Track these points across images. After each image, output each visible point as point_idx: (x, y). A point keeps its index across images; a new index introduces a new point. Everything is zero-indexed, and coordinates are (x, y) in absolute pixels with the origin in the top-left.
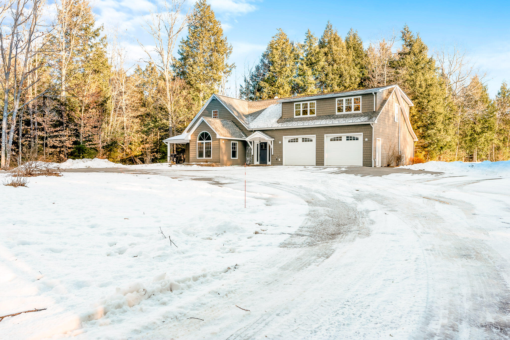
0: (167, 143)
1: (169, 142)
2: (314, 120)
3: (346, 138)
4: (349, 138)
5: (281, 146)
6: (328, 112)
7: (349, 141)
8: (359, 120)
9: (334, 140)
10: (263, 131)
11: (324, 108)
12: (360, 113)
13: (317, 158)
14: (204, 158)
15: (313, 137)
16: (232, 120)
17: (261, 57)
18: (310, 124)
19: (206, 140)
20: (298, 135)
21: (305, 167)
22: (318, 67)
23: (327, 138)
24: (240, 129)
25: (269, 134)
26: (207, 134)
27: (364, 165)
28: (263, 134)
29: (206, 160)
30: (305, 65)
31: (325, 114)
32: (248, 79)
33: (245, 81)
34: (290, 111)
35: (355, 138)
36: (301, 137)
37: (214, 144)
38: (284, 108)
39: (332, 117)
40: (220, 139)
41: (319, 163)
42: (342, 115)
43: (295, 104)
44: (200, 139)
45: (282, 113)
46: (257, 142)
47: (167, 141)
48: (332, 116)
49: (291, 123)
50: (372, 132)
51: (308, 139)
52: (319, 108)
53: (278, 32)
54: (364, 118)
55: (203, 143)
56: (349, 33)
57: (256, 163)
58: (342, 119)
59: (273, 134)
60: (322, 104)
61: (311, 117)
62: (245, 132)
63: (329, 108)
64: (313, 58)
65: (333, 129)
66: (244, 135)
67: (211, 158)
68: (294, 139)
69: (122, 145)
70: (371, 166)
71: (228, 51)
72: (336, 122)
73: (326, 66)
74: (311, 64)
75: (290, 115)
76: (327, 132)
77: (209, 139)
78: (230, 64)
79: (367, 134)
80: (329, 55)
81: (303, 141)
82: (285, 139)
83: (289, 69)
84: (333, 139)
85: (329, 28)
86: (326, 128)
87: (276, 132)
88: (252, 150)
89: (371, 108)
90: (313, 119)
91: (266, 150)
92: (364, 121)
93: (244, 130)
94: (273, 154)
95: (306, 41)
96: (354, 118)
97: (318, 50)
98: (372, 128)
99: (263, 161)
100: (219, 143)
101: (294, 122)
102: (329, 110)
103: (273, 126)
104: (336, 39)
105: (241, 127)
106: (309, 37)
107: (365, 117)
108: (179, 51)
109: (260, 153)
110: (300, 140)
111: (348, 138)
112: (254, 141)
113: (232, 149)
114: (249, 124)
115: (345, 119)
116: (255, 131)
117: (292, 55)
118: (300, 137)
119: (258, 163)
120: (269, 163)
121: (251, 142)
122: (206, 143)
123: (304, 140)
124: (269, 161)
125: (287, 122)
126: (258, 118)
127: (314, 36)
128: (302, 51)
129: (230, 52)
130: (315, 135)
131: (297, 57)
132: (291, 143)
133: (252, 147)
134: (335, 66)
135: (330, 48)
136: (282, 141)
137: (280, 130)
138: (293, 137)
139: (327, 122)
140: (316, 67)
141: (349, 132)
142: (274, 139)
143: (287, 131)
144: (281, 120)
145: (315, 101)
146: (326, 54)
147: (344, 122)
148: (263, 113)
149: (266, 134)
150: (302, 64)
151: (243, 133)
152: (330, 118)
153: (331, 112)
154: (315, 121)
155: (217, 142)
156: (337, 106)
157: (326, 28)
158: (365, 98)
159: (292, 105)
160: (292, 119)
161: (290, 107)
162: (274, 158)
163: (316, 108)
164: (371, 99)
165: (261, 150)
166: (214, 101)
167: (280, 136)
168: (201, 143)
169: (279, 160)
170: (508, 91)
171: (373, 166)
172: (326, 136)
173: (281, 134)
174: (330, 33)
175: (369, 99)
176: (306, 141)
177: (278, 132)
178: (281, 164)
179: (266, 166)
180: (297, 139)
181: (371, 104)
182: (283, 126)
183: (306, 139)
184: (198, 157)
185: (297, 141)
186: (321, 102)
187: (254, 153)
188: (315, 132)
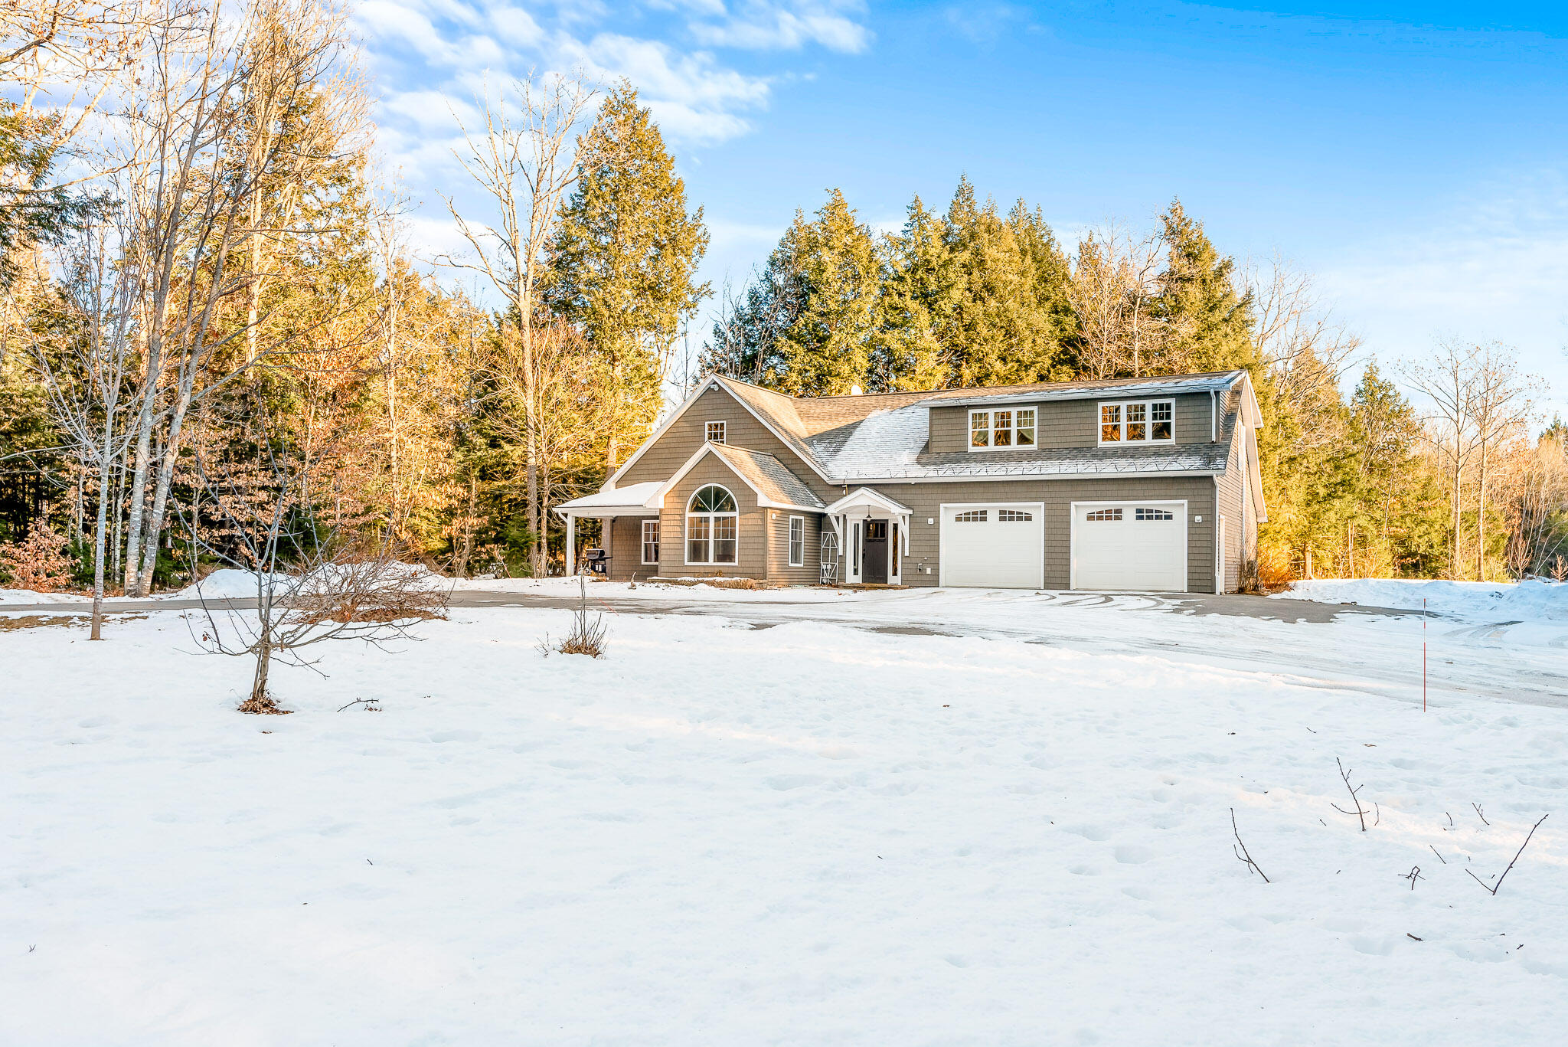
0: (566, 515)
1: (572, 513)
2: (1031, 460)
3: (1134, 514)
4: (1145, 514)
5: (933, 532)
6: (1073, 439)
7: (1145, 522)
8: (1175, 466)
9: (1100, 518)
10: (877, 487)
11: (1062, 428)
12: (1173, 446)
13: (1049, 568)
14: (711, 562)
15: (1037, 510)
16: (774, 451)
18: (1025, 471)
19: (718, 510)
20: (988, 500)
23: (1079, 511)
24: (799, 479)
25: (893, 496)
26: (720, 493)
27: (1192, 588)
28: (878, 494)
29: (717, 570)
30: (908, 296)
31: (1067, 446)
34: (954, 432)
35: (1163, 514)
36: (996, 507)
37: (745, 522)
38: (935, 422)
39: (1089, 455)
40: (766, 508)
41: (1053, 580)
42: (1117, 448)
43: (971, 412)
44: (699, 508)
45: (931, 436)
46: (856, 519)
47: (565, 511)
48: (1086, 451)
49: (963, 466)
50: (1215, 499)
51: (1018, 513)
52: (1047, 428)
53: (830, 199)
54: (1188, 461)
55: (707, 520)
56: (1014, 213)
57: (851, 578)
58: (1123, 461)
59: (908, 497)
60: (1054, 416)
61: (1025, 452)
62: (815, 488)
63: (1076, 427)
65: (1099, 488)
66: (816, 499)
67: (736, 564)
68: (974, 513)
69: (387, 520)
70: (1213, 593)
72: (1108, 469)
74: (926, 298)
75: (954, 444)
76: (1078, 494)
77: (728, 507)
78: (696, 285)
79: (1198, 505)
80: (976, 272)
81: (1002, 519)
82: (948, 512)
84: (1096, 515)
85: (964, 194)
86: (1076, 484)
87: (919, 491)
88: (840, 541)
89: (1203, 434)
90: (1030, 457)
91: (886, 541)
92: (1192, 468)
93: (811, 483)
94: (907, 554)
95: (908, 229)
96: (1160, 460)
97: (945, 256)
98: (1213, 486)
99: (875, 573)
100: (764, 520)
101: (973, 465)
102: (1078, 433)
103: (909, 475)
104: (993, 227)
106: (918, 218)
107: (1193, 458)
109: (864, 550)
110: (993, 516)
111: (1142, 515)
112: (845, 516)
113: (792, 538)
114: (826, 463)
115: (1131, 460)
116: (856, 486)
118: (993, 509)
119: (858, 579)
120: (892, 580)
121: (837, 519)
122: (717, 519)
123: (1006, 516)
124: (895, 574)
125: (949, 462)
126: (847, 447)
127: (933, 216)
128: (898, 257)
129: (702, 251)
130: (1042, 504)
132: (963, 523)
133: (839, 530)
135: (978, 253)
136: (937, 518)
137: (932, 487)
138: (970, 508)
139: (1081, 468)
140: (941, 303)
141: (1146, 498)
142: (911, 512)
143: (954, 490)
144: (927, 457)
145: (1035, 409)
147: (1133, 468)
149: (889, 496)
151: (813, 492)
152: (1084, 457)
153: (1084, 439)
154: (1039, 463)
155: (757, 516)
156: (1100, 424)
157: (957, 195)
158: (1185, 403)
159: (963, 415)
160: (961, 454)
161: (955, 421)
162: (910, 566)
163: (1035, 427)
164: (1202, 408)
165: (866, 541)
166: (711, 396)
167: (932, 503)
168: (701, 520)
169: (929, 571)
170: (1380, 387)
171: (1218, 593)
172: (1076, 506)
173: (934, 497)
174: (966, 209)
175: (1197, 409)
176: (1011, 519)
177: (924, 491)
178: (933, 584)
179: (883, 588)
180: (985, 512)
181: (1202, 421)
182: (941, 474)
183: (1011, 513)
184: (690, 561)
185: (985, 519)
186: (1054, 411)
187: (845, 551)
188: (1042, 495)
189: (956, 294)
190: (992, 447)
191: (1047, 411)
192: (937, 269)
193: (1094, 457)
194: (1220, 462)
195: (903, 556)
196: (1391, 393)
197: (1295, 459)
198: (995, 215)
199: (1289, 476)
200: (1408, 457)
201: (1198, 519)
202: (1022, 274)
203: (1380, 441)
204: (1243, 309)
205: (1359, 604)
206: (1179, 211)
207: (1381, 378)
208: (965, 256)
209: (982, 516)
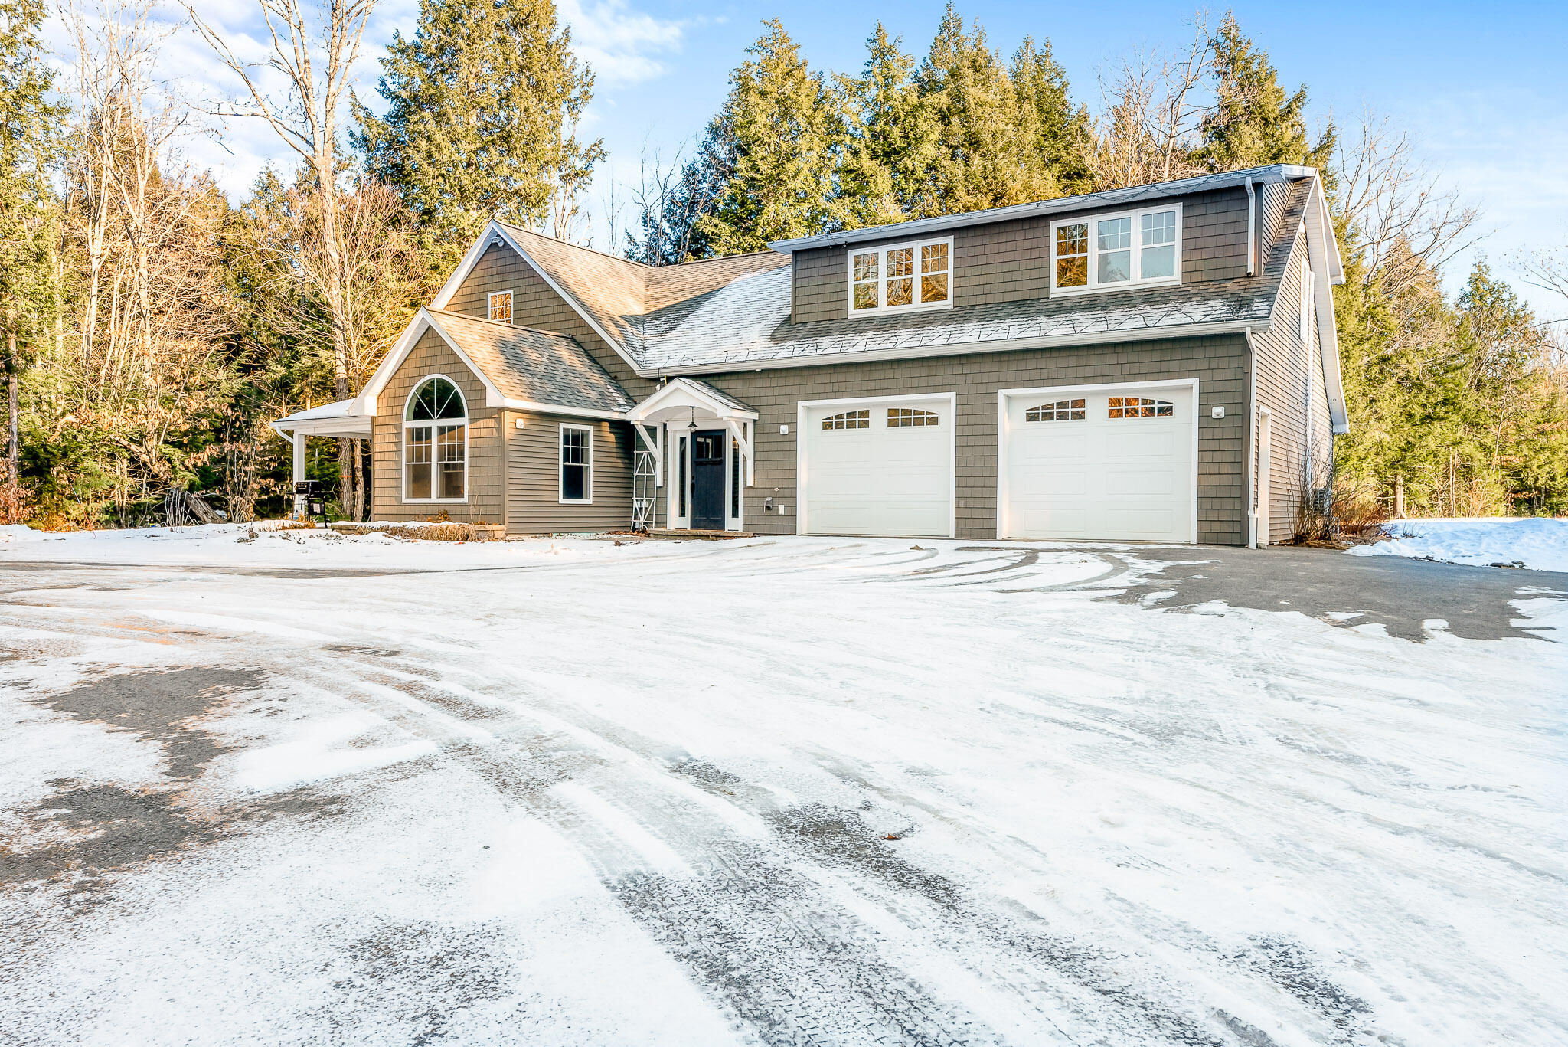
0: (290, 433)
1: (301, 430)
2: (944, 323)
3: (1106, 408)
4: (1124, 407)
5: (787, 446)
6: (1010, 286)
7: (1125, 422)
8: (1178, 318)
9: (1048, 417)
10: (705, 378)
11: (992, 269)
12: (1177, 288)
13: (962, 503)
14: (434, 498)
15: (945, 404)
16: (573, 332)
17: (704, 136)
18: (925, 341)
19: (441, 417)
20: (871, 393)
21: (917, 548)
22: (915, 162)
23: (1012, 405)
24: (604, 372)
25: (732, 392)
26: (445, 389)
27: (1208, 537)
28: (705, 389)
29: (442, 509)
30: (865, 155)
31: (998, 298)
32: (657, 214)
33: (645, 222)
34: (828, 288)
35: (1156, 406)
36: (881, 405)
37: (477, 433)
38: (800, 274)
39: (1032, 310)
40: (502, 410)
41: (970, 524)
42: (1080, 297)
43: (852, 253)
44: (419, 414)
45: (795, 298)
46: (680, 429)
47: (288, 427)
48: (1031, 304)
49: (835, 338)
50: (1249, 374)
51: (917, 412)
52: (968, 272)
53: (767, 32)
54: (1202, 308)
55: (428, 431)
56: (1018, 57)
58: (1088, 316)
59: (751, 392)
60: (979, 250)
61: (931, 313)
62: (626, 384)
63: (1014, 266)
64: (896, 131)
65: (1042, 364)
66: (620, 399)
67: (465, 500)
68: (851, 415)
69: (133, 447)
70: (1245, 545)
71: (574, 93)
72: (1060, 332)
73: (945, 163)
74: (889, 155)
75: (828, 306)
76: (1011, 376)
77: (455, 410)
78: (584, 144)
79: (1219, 387)
80: (955, 120)
81: (892, 423)
82: (810, 415)
83: (805, 172)
84: (1041, 411)
85: (949, 28)
86: (1006, 358)
87: (767, 382)
88: (659, 465)
89: (1231, 261)
90: (940, 318)
91: (722, 463)
92: (1208, 319)
93: (621, 376)
94: (750, 483)
95: (869, 69)
96: (1150, 310)
97: (913, 99)
98: (1247, 350)
99: (707, 515)
100: (500, 428)
101: (847, 337)
102: (1017, 276)
103: (752, 357)
104: (981, 61)
105: (608, 361)
106: (881, 52)
107: (1211, 303)
108: (383, 83)
109: (693, 478)
110: (878, 418)
111: (1119, 409)
112: (665, 426)
113: (566, 459)
114: (645, 348)
115: (1102, 314)
116: (670, 379)
117: (819, 118)
118: (878, 406)
119: (685, 523)
120: (732, 524)
121: (652, 431)
122: (441, 430)
123: (899, 418)
124: (735, 514)
125: (816, 335)
126: (684, 325)
127: (902, 50)
128: (854, 105)
129: (585, 96)
130: (952, 396)
131: (835, 125)
132: (833, 432)
133: (657, 452)
134: (977, 161)
135: (958, 97)
136: (793, 424)
137: (784, 374)
138: (844, 406)
140: (908, 162)
141: (1124, 377)
142: (756, 416)
143: (818, 379)
144: (788, 329)
145: (949, 240)
146: (944, 117)
147: (1103, 326)
148: (707, 305)
149: (721, 392)
150: (856, 153)
151: (620, 390)
152: (1023, 314)
153: (1027, 285)
154: (950, 328)
155: (491, 423)
156: (1054, 258)
157: (941, 31)
158: (1199, 210)
159: (841, 259)
160: (837, 323)
161: (828, 271)
162: (755, 502)
163: (950, 271)
164: (1231, 217)
165: (696, 464)
166: (494, 256)
167: (785, 400)
168: (419, 431)
169: (781, 510)
170: (1491, 290)
171: (1252, 545)
172: (1009, 398)
173: (789, 390)
174: (953, 48)
175: (1222, 218)
176: (906, 423)
177: (774, 383)
178: (788, 529)
179: (718, 537)
180: (865, 413)
181: (1231, 239)
182: (797, 352)
183: (906, 412)
184: (408, 497)
185: (865, 424)
186: (980, 244)
187: (665, 480)
188: (952, 380)
189: (929, 150)
190: (882, 308)
191: (967, 242)
192: (902, 116)
193: (1040, 313)
194: (1259, 307)
195: (745, 487)
196: (1505, 296)
197: (1389, 359)
198: (983, 45)
199: (1380, 382)
200: (1527, 370)
201: (1218, 411)
202: (1020, 123)
203: (1491, 350)
204: (1320, 155)
205: (1529, 566)
206: (1233, 32)
207: (1492, 278)
208: (942, 99)
209: (861, 420)
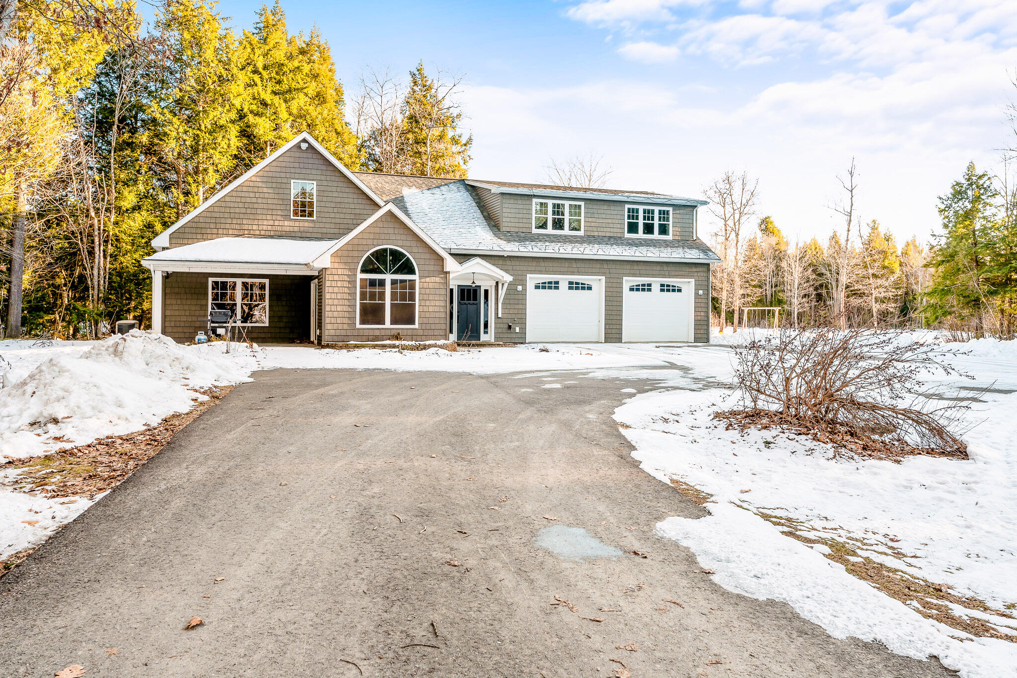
3: (659, 288)
4: (666, 288)
5: (520, 297)
6: (607, 230)
7: (666, 293)
9: (638, 290)
11: (601, 220)
12: (672, 241)
13: (608, 327)
14: (388, 324)
15: (599, 283)
19: (395, 272)
20: (562, 273)
23: (627, 284)
26: (397, 255)
27: (697, 340)
29: (395, 333)
31: (604, 235)
34: (521, 216)
35: (677, 288)
36: (566, 279)
37: (425, 285)
38: (505, 206)
40: (449, 272)
41: (611, 336)
43: (534, 200)
44: (369, 268)
45: (502, 217)
48: (619, 240)
50: (708, 279)
51: (582, 284)
52: (591, 220)
55: (382, 283)
58: (653, 249)
60: (595, 211)
61: (576, 236)
63: (610, 221)
65: (640, 267)
67: (416, 326)
68: (550, 283)
70: (708, 343)
72: (649, 254)
75: (521, 225)
76: (630, 272)
77: (408, 268)
79: (699, 283)
81: (571, 288)
82: (531, 281)
84: (636, 287)
86: (625, 263)
87: (509, 263)
89: (687, 234)
90: (584, 240)
91: (478, 304)
92: (701, 257)
94: (500, 315)
96: (675, 250)
98: (709, 270)
100: (446, 283)
102: (608, 226)
103: (504, 249)
107: (693, 250)
109: (459, 312)
110: (564, 285)
111: (664, 288)
115: (657, 249)
118: (564, 280)
119: (452, 339)
120: (484, 338)
122: (394, 282)
123: (574, 286)
124: (486, 332)
130: (603, 278)
132: (541, 290)
136: (524, 286)
137: (519, 259)
138: (546, 278)
139: (631, 252)
141: (669, 276)
143: (536, 263)
145: (582, 204)
153: (615, 230)
154: (596, 246)
155: (437, 280)
156: (626, 220)
158: (678, 212)
159: (528, 202)
160: (530, 235)
161: (520, 206)
162: (502, 326)
163: (583, 218)
164: (688, 216)
165: (461, 304)
167: (520, 273)
168: (372, 283)
169: (517, 330)
172: (625, 280)
173: (522, 268)
175: (685, 216)
176: (577, 288)
178: (520, 341)
179: (475, 345)
180: (557, 283)
181: (688, 225)
182: (530, 249)
183: (577, 283)
184: (362, 324)
185: (557, 288)
186: (596, 208)
188: (603, 271)
190: (550, 230)
191: (590, 206)
193: (630, 244)
194: (712, 255)
195: (497, 317)
201: (701, 291)
209: (555, 285)
